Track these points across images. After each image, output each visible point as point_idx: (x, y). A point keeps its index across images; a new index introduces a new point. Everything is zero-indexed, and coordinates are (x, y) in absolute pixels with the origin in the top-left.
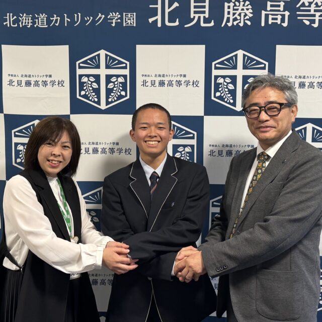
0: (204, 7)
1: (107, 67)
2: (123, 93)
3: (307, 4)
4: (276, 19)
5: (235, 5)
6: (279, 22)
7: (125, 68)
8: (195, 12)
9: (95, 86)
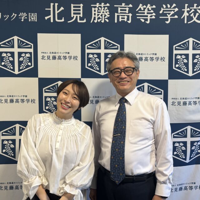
0: (80, 10)
1: (19, 47)
2: (29, 64)
4: (124, 18)
6: (126, 20)
7: (31, 48)
9: (11, 59)
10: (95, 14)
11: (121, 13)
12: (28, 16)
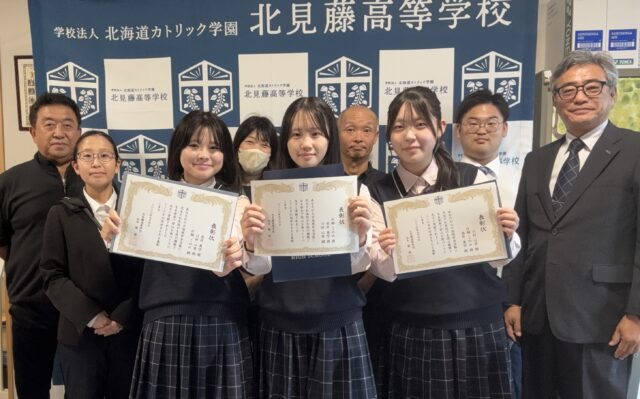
0: (306, 13)
1: (210, 78)
2: (226, 105)
3: (410, 7)
4: (379, 23)
5: (337, 11)
6: (382, 26)
7: (228, 78)
8: (297, 19)
9: (198, 98)
10: (331, 19)
11: (374, 15)
12: (223, 28)
